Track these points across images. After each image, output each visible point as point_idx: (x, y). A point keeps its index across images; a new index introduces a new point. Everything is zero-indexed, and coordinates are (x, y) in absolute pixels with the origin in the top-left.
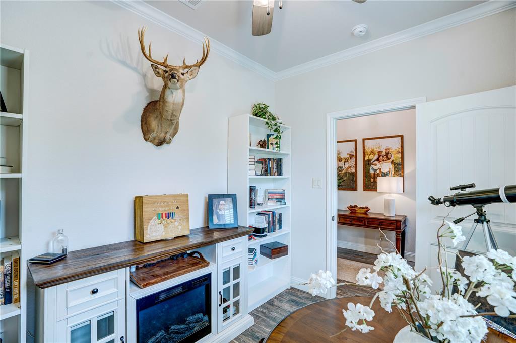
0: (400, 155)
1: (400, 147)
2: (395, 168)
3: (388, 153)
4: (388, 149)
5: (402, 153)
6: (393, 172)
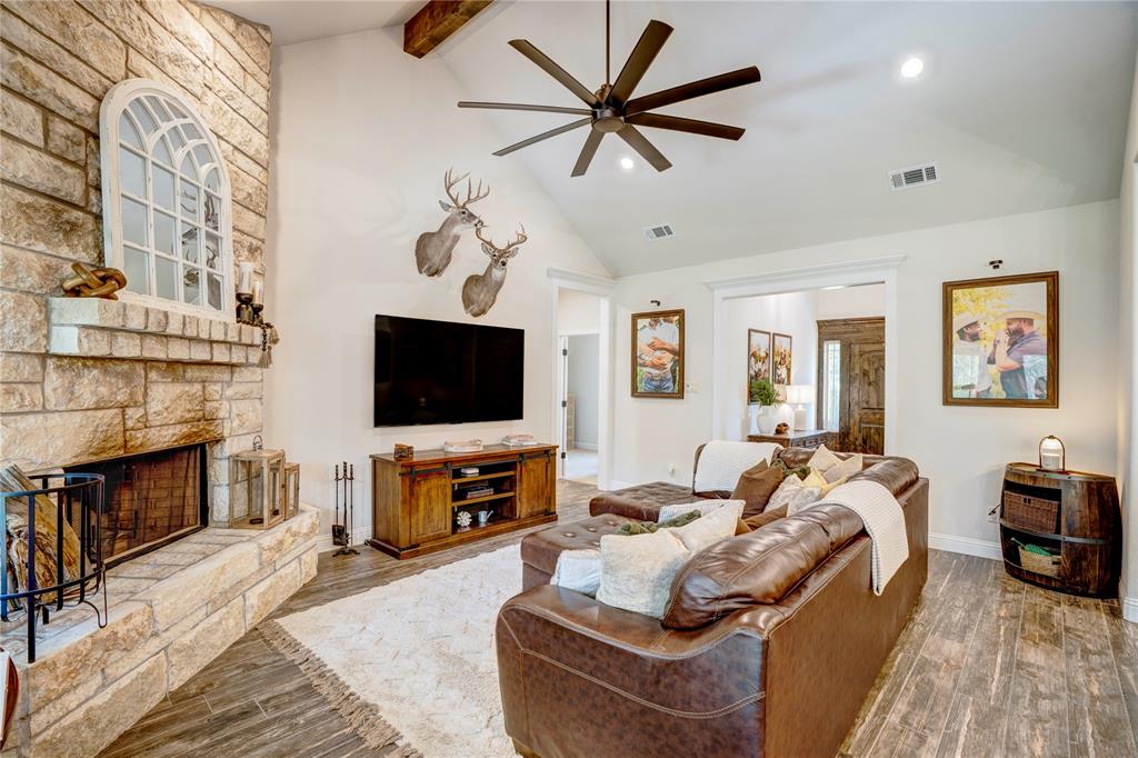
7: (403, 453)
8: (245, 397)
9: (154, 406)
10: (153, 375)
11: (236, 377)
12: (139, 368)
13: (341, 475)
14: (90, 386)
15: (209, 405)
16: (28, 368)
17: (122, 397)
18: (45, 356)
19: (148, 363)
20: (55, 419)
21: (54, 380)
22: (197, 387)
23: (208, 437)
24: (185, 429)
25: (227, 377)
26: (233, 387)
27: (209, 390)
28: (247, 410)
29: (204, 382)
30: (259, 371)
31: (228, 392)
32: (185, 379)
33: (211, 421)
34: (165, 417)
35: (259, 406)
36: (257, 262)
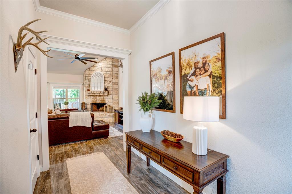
0: (220, 64)
1: (220, 52)
2: (214, 83)
3: (206, 63)
4: (205, 58)
5: (223, 60)
6: (211, 89)
9: (97, 99)
11: (108, 96)
12: (96, 96)
14: (92, 97)
17: (94, 98)
18: (89, 95)
19: (97, 95)
20: (89, 100)
21: (89, 97)
22: (102, 98)
23: (103, 102)
24: (101, 101)
25: (106, 96)
26: (108, 98)
27: (104, 98)
28: (109, 100)
29: (103, 97)
30: (112, 96)
31: (107, 98)
32: (101, 97)
33: (104, 101)
34: (99, 100)
35: (112, 100)
36: (111, 83)
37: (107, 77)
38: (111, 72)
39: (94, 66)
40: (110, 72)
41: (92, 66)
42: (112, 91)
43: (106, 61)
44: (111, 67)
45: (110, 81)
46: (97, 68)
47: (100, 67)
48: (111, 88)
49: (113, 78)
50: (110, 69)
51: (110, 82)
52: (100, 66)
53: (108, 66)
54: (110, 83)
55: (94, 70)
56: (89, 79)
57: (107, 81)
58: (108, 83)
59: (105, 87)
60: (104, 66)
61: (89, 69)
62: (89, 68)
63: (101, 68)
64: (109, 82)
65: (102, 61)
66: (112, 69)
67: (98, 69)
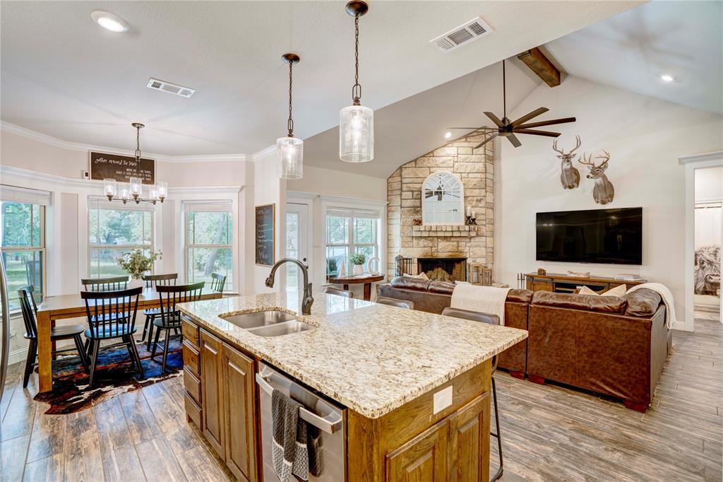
7: (542, 272)
8: (476, 246)
9: (439, 248)
10: (439, 240)
11: (472, 240)
12: (436, 239)
13: (520, 278)
14: (422, 242)
15: (460, 248)
16: (410, 239)
17: (430, 245)
18: (413, 237)
19: (438, 237)
20: (415, 249)
21: (414, 241)
22: (455, 243)
23: (459, 257)
24: (451, 254)
25: (468, 240)
26: (471, 243)
27: (460, 244)
28: (477, 250)
29: (458, 242)
30: (484, 238)
31: (469, 244)
32: (450, 241)
33: (461, 252)
34: (443, 250)
35: (483, 249)
36: (482, 204)
37: (470, 187)
38: (483, 176)
39: (432, 155)
40: (478, 175)
41: (424, 156)
42: (485, 225)
43: (466, 144)
44: (483, 160)
45: (479, 198)
46: (439, 160)
47: (449, 158)
48: (483, 217)
49: (486, 192)
50: (480, 166)
51: (479, 201)
52: (449, 156)
53: (474, 158)
54: (480, 205)
55: (429, 165)
56: (413, 191)
57: (469, 198)
58: (474, 203)
59: (468, 215)
60: (462, 156)
61: (413, 163)
62: (415, 161)
63: (452, 162)
64: (477, 200)
65: (456, 144)
66: (486, 167)
67: (443, 163)
